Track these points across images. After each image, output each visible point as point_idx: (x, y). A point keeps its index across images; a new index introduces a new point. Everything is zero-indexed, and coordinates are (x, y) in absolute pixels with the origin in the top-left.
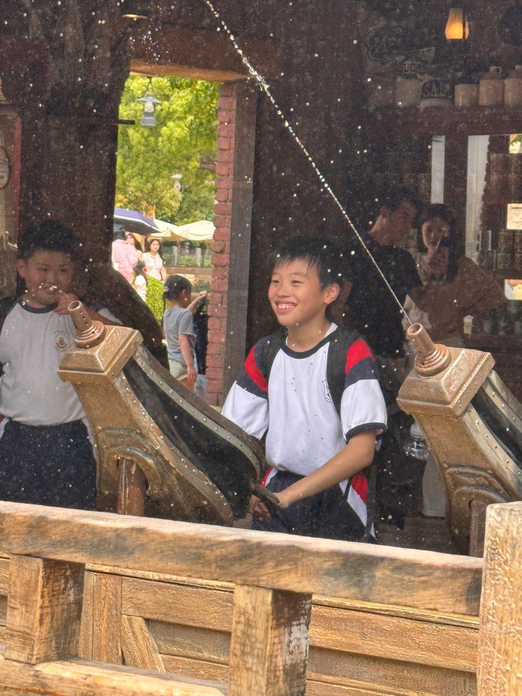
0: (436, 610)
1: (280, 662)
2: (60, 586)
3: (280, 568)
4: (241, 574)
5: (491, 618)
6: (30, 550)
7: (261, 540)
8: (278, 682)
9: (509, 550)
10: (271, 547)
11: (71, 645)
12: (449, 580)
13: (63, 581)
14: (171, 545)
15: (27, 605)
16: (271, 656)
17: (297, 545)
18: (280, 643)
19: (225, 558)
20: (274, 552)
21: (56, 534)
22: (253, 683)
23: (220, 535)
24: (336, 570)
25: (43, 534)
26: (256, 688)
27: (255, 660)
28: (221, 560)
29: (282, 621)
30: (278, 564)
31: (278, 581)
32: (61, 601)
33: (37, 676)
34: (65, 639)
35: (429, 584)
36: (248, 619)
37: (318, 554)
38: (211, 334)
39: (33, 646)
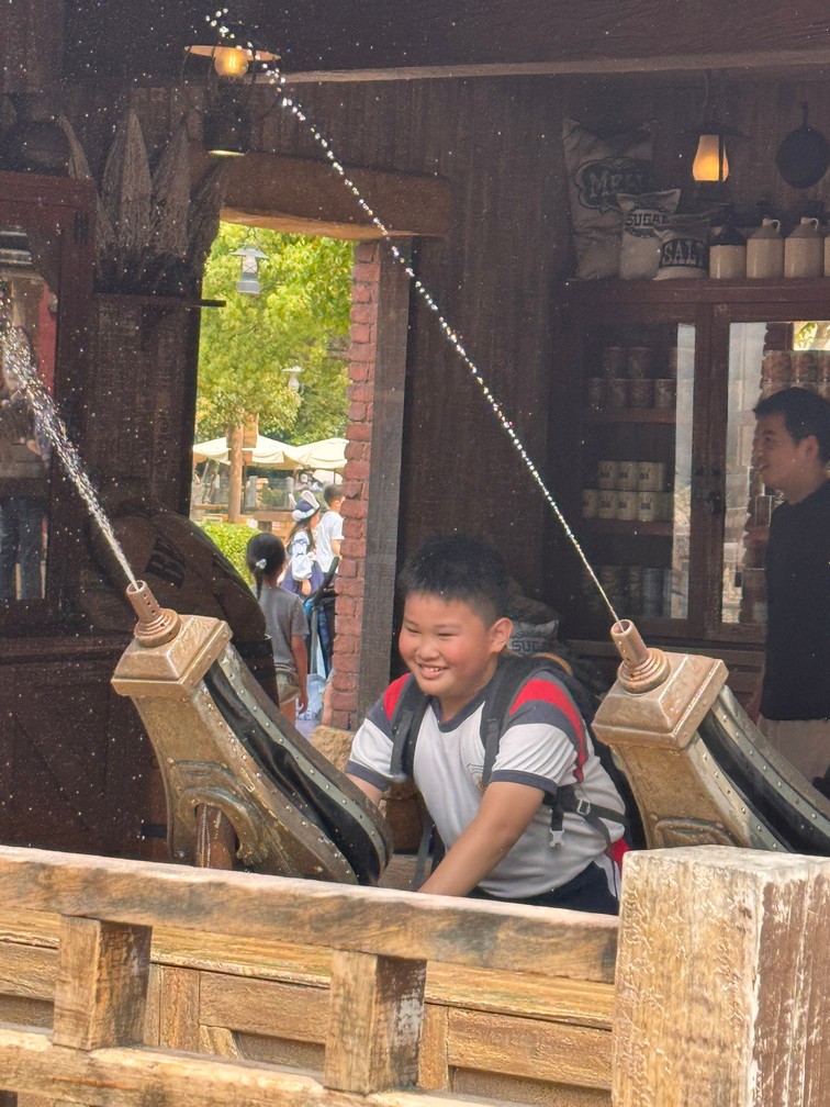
0: (567, 977)
1: (386, 1044)
2: (121, 954)
3: (386, 930)
4: (341, 937)
5: (627, 984)
6: (85, 910)
7: (362, 896)
8: (384, 1067)
9: (648, 905)
10: (376, 905)
11: (135, 1029)
12: (583, 942)
13: (125, 949)
14: (256, 902)
15: (81, 979)
16: (375, 1035)
17: (407, 902)
18: (386, 1020)
19: (321, 918)
20: (380, 911)
21: (116, 891)
22: (354, 1068)
23: (316, 891)
24: (453, 931)
25: (101, 891)
26: (358, 1075)
27: (357, 1040)
28: (316, 921)
29: (389, 993)
30: (385, 924)
31: (383, 945)
32: (123, 973)
33: (93, 1065)
34: (127, 1021)
35: (559, 947)
36: (349, 992)
37: (430, 912)
38: (339, 621)
39: (88, 1028)
